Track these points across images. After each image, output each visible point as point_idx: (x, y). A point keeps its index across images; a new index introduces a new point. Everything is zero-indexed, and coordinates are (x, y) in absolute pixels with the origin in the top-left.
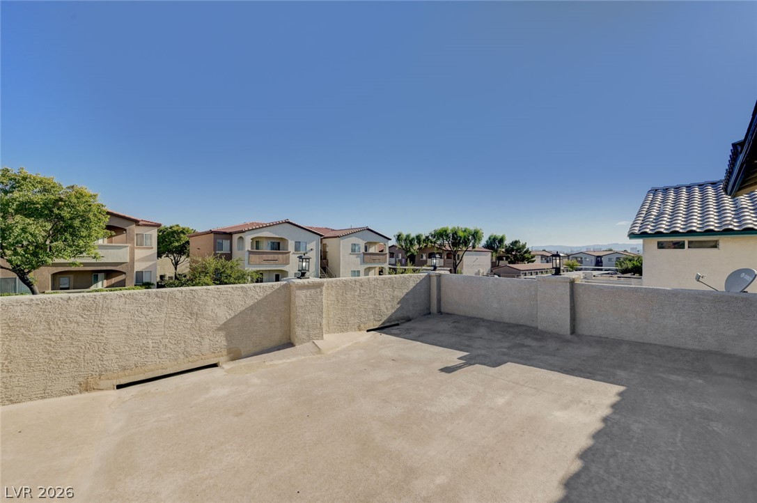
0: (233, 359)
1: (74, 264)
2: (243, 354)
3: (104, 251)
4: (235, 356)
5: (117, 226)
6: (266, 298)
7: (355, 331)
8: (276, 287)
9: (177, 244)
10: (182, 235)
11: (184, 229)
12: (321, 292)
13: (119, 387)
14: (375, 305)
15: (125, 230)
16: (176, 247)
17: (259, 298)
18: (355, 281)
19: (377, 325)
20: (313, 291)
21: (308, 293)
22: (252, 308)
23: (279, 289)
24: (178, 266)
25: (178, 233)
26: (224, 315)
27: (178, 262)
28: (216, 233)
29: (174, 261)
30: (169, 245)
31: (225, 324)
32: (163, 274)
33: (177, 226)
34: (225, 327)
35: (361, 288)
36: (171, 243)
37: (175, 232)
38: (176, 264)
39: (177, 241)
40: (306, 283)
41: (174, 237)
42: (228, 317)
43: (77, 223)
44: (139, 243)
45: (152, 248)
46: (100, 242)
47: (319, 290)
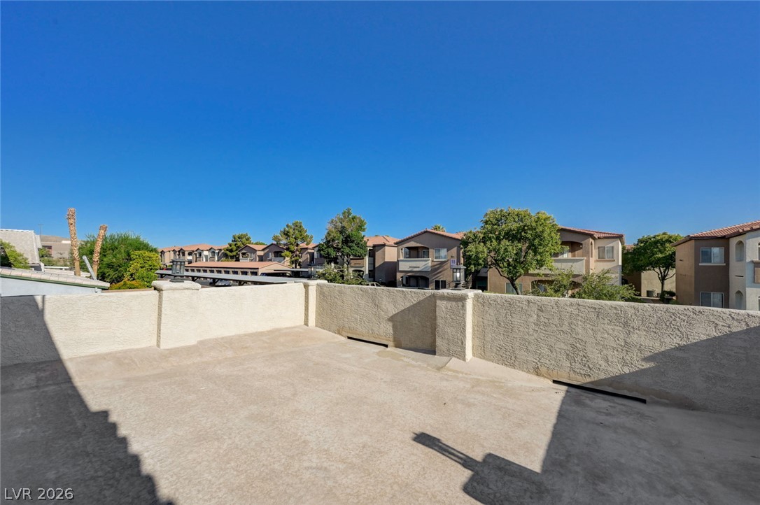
0: (396, 347)
1: (538, 274)
2: (403, 345)
3: (565, 265)
4: (398, 346)
5: (574, 241)
6: (419, 303)
7: (529, 372)
8: (428, 295)
9: (660, 255)
10: (667, 245)
11: (671, 237)
12: (463, 306)
13: (349, 338)
14: (574, 347)
15: (582, 244)
16: (659, 259)
17: (414, 303)
18: (529, 302)
19: (579, 381)
20: (454, 303)
21: (449, 304)
22: (408, 309)
23: (429, 296)
24: (665, 281)
25: (662, 243)
26: (392, 311)
27: (665, 276)
28: (697, 239)
29: (660, 276)
30: (651, 257)
31: (392, 317)
32: (650, 290)
33: (664, 234)
34: (392, 319)
35: (541, 314)
36: (654, 255)
37: (658, 241)
38: (663, 279)
39: (661, 253)
40: (446, 294)
41: (657, 248)
42: (394, 313)
43: (536, 242)
44: (601, 256)
45: (614, 261)
46: (565, 256)
47: (460, 304)
